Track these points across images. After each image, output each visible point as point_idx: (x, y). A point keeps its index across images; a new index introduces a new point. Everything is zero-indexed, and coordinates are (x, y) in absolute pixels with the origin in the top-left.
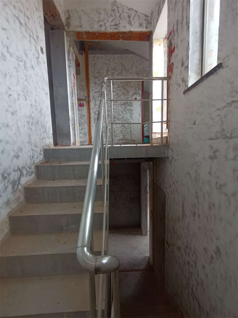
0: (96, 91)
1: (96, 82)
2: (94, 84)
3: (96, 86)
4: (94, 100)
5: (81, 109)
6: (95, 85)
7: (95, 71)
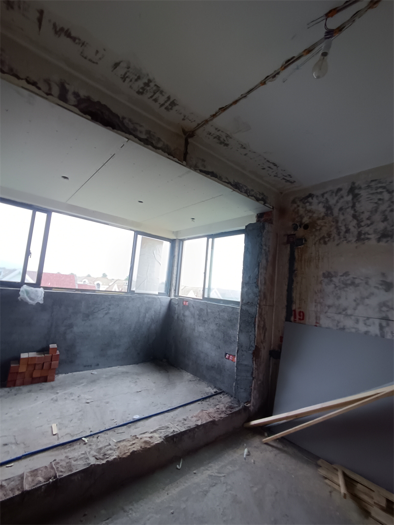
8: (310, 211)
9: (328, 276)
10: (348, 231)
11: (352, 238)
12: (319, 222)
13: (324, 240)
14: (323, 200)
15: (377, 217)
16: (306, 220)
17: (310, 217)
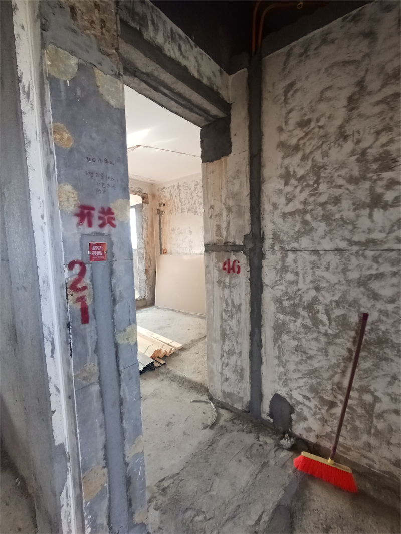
0: (290, 208)
1: (291, 170)
2: (283, 182)
3: (288, 189)
4: (277, 248)
5: (230, 280)
6: (286, 184)
7: (286, 123)
8: (165, 197)
9: (173, 230)
10: (178, 208)
11: (180, 211)
12: (169, 203)
13: (171, 212)
14: (169, 191)
15: (187, 201)
16: (164, 202)
17: (165, 200)
